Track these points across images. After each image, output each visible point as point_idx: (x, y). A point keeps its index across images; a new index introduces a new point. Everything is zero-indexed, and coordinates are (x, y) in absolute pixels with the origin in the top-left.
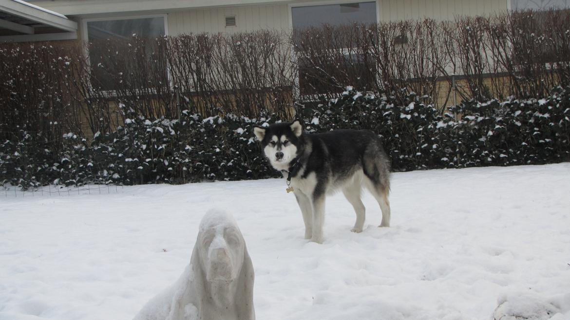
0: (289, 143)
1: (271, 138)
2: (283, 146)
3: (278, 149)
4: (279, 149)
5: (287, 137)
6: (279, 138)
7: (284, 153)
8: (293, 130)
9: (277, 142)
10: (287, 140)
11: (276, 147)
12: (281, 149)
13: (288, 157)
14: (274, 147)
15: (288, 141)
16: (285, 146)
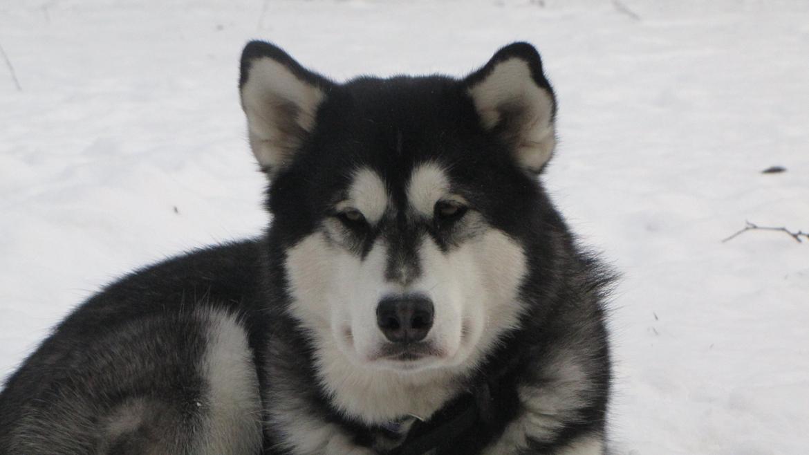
0: (473, 219)
1: (342, 184)
2: (428, 250)
3: (391, 274)
4: (403, 270)
5: (458, 176)
6: (397, 186)
7: (436, 297)
8: (492, 119)
9: (384, 221)
10: (459, 200)
11: (379, 253)
12: (416, 270)
13: (466, 331)
14: (364, 251)
15: (461, 211)
16: (444, 245)
